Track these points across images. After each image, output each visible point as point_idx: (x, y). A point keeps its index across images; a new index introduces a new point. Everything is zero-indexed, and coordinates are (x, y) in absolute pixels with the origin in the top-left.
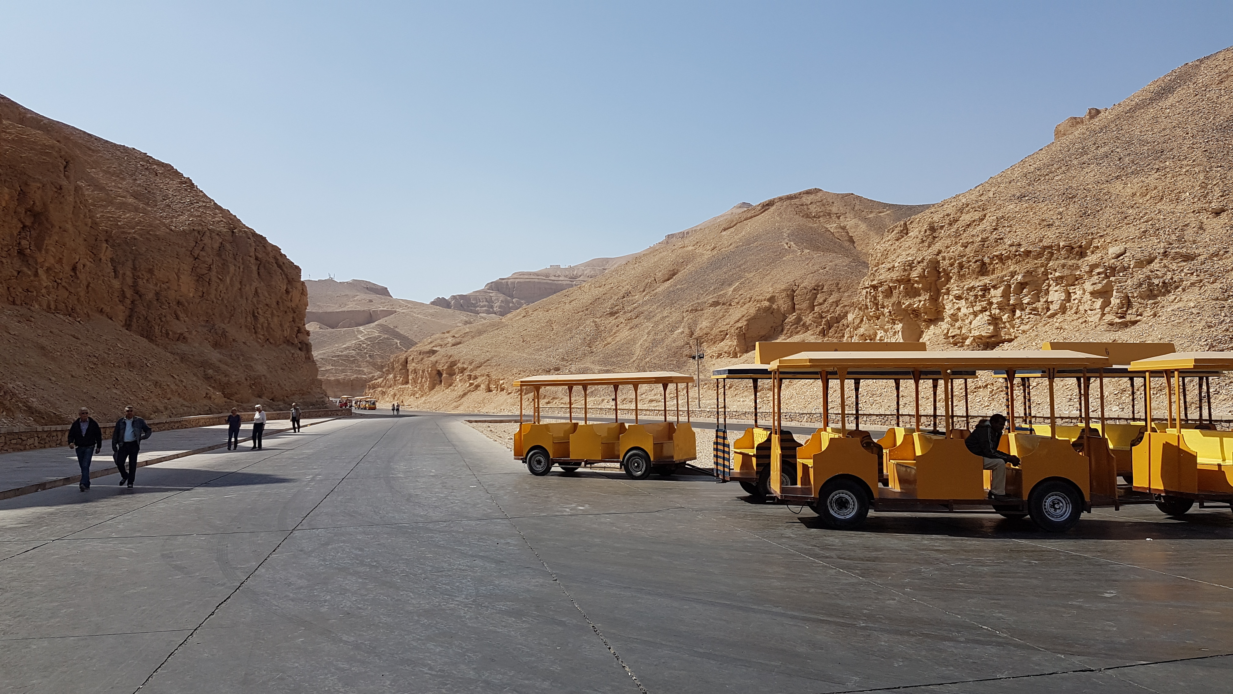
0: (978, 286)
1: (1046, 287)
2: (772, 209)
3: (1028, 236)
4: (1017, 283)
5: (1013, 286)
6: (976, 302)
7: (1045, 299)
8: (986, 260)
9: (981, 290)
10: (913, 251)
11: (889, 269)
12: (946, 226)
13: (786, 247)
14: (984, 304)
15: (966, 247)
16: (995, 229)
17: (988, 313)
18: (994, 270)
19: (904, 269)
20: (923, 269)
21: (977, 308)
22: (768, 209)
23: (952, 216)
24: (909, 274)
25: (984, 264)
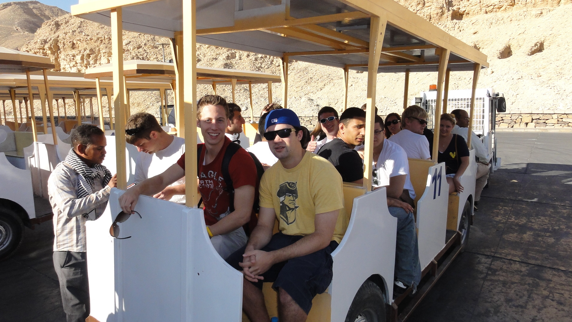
0: (71, 54)
1: (100, 57)
2: (9, 8)
3: (92, 32)
4: (87, 54)
5: (85, 55)
6: (70, 62)
7: (99, 63)
8: (75, 42)
9: (73, 56)
10: (48, 34)
11: (35, 43)
12: (64, 24)
13: (15, 29)
14: (74, 63)
15: (66, 34)
16: (79, 27)
17: (76, 68)
18: (78, 47)
19: (41, 43)
20: (51, 44)
21: (71, 65)
22: (7, 8)
23: (67, 19)
24: (44, 46)
25: (73, 44)
